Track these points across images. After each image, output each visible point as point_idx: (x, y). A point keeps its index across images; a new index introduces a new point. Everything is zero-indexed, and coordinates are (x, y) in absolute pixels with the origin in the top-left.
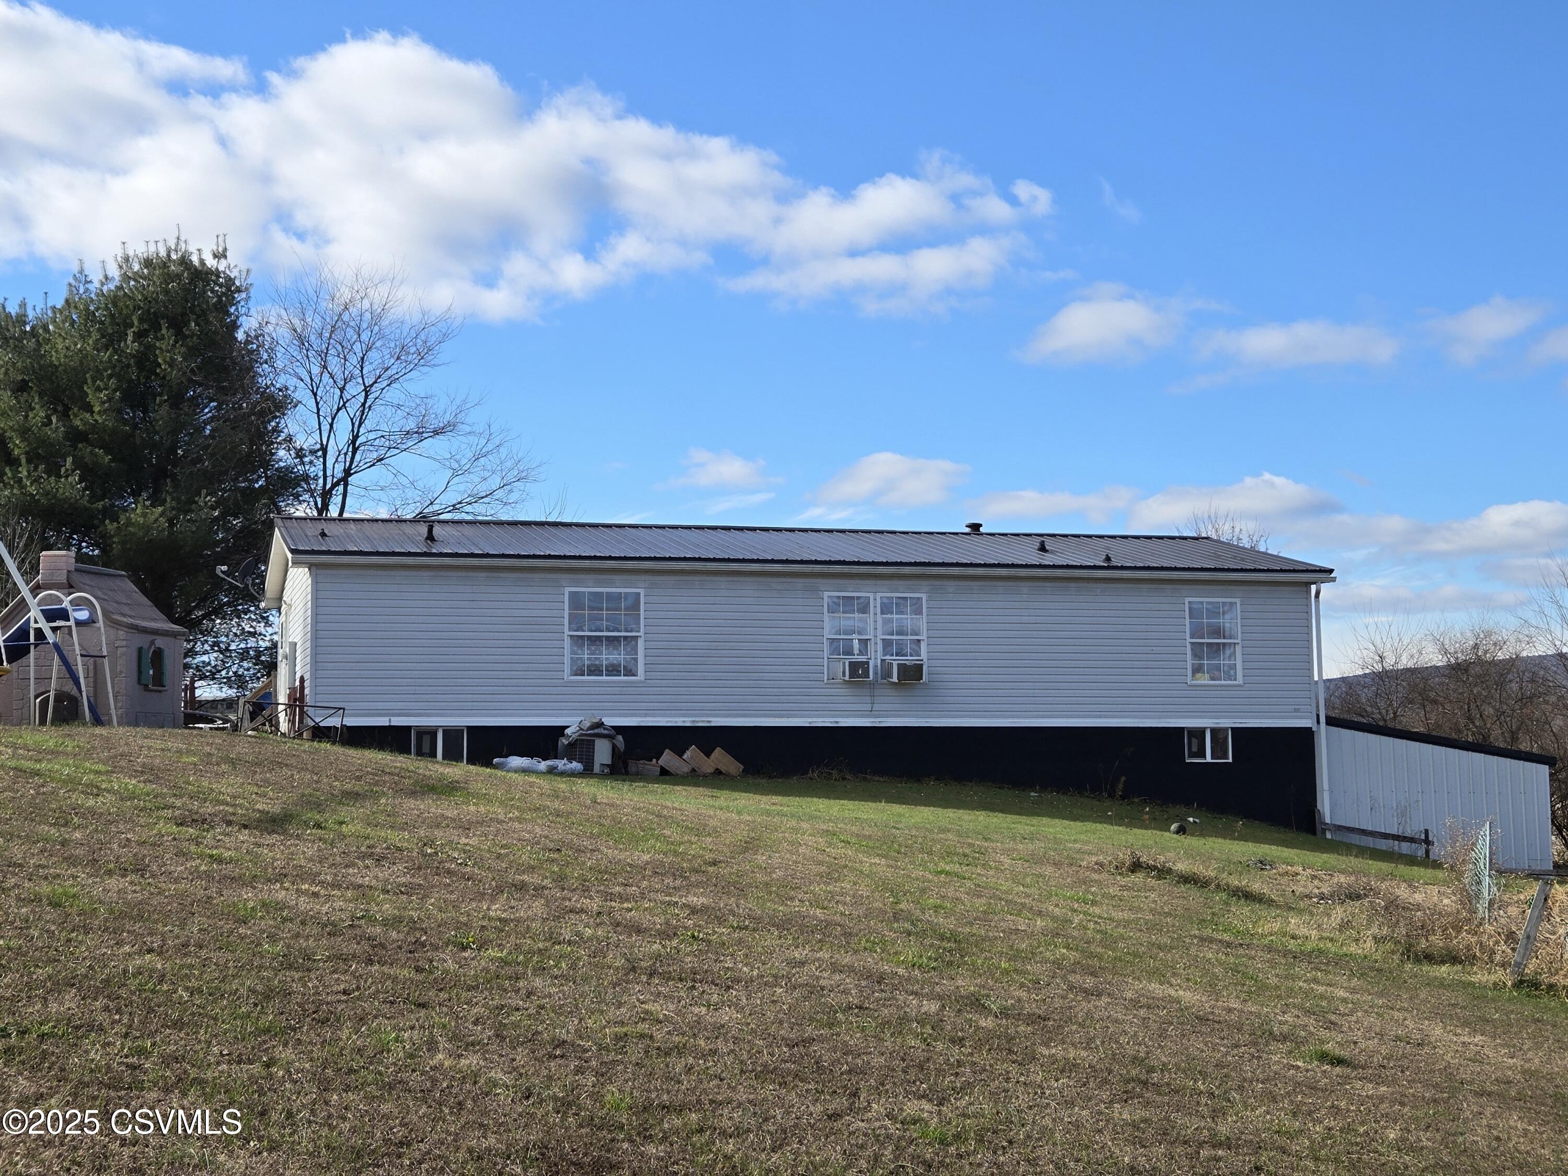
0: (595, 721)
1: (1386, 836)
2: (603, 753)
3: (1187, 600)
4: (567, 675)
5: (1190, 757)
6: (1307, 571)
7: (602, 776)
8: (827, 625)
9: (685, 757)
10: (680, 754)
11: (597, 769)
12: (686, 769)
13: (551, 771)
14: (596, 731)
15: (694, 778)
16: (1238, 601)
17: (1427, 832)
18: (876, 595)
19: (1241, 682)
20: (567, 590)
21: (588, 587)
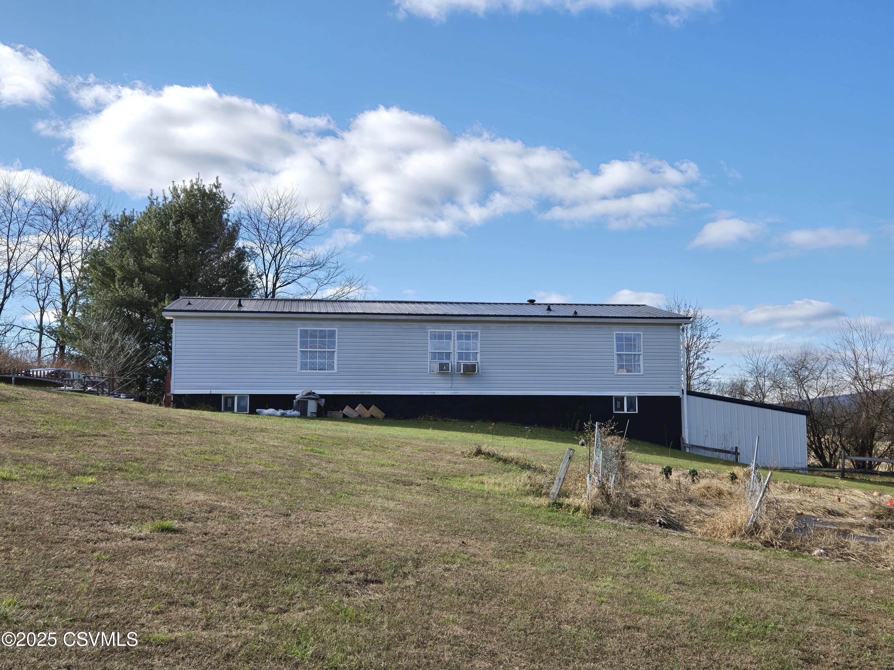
0: (309, 391)
1: (716, 450)
2: (312, 407)
3: (615, 333)
4: (298, 369)
5: (616, 410)
6: (677, 318)
7: (312, 418)
8: (429, 345)
9: (356, 409)
10: (354, 408)
11: (309, 414)
12: (356, 415)
13: (283, 415)
14: (309, 396)
15: (359, 419)
16: (641, 333)
17: (736, 448)
18: (454, 330)
19: (643, 373)
20: (299, 329)
21: (310, 327)
